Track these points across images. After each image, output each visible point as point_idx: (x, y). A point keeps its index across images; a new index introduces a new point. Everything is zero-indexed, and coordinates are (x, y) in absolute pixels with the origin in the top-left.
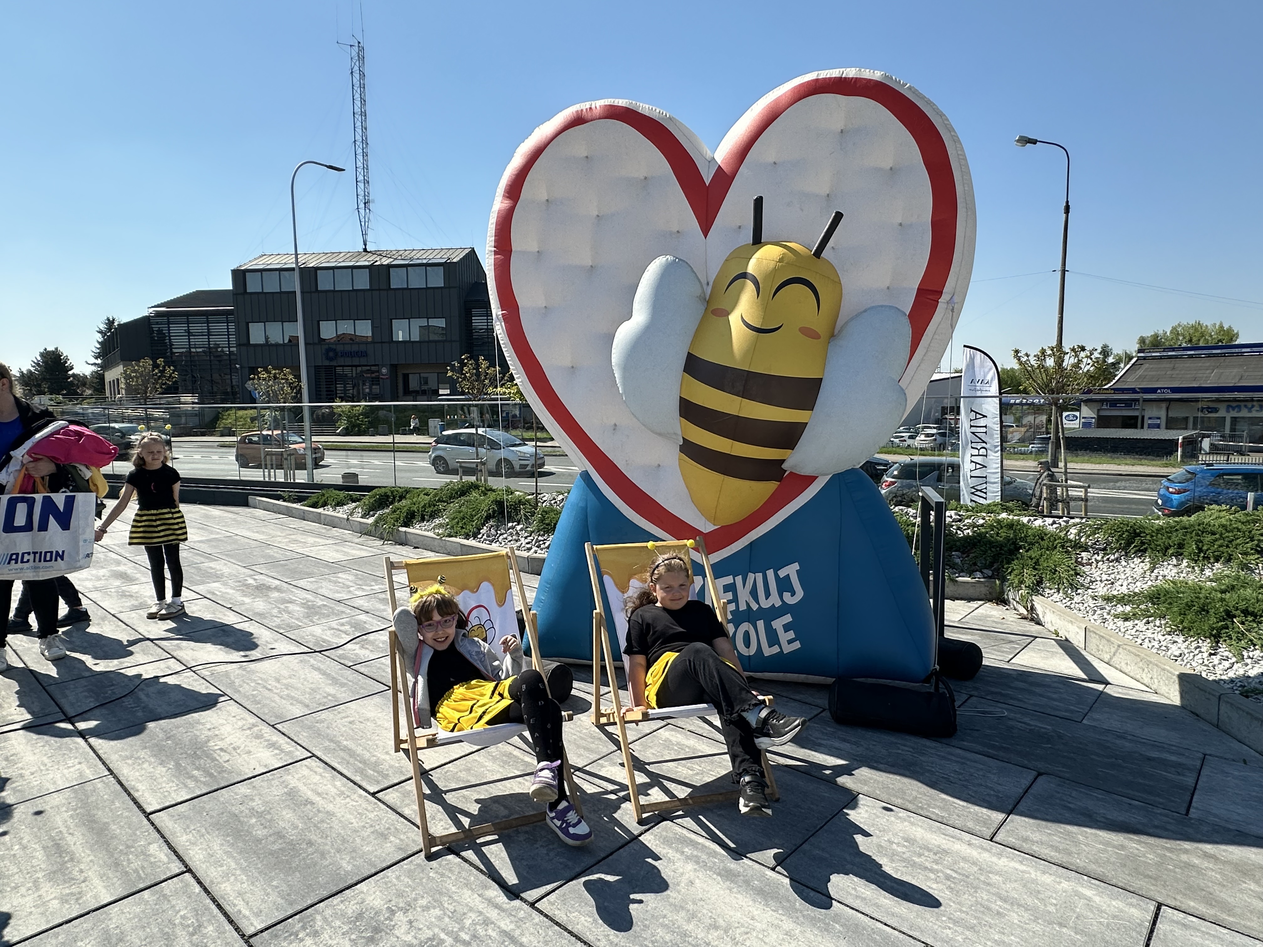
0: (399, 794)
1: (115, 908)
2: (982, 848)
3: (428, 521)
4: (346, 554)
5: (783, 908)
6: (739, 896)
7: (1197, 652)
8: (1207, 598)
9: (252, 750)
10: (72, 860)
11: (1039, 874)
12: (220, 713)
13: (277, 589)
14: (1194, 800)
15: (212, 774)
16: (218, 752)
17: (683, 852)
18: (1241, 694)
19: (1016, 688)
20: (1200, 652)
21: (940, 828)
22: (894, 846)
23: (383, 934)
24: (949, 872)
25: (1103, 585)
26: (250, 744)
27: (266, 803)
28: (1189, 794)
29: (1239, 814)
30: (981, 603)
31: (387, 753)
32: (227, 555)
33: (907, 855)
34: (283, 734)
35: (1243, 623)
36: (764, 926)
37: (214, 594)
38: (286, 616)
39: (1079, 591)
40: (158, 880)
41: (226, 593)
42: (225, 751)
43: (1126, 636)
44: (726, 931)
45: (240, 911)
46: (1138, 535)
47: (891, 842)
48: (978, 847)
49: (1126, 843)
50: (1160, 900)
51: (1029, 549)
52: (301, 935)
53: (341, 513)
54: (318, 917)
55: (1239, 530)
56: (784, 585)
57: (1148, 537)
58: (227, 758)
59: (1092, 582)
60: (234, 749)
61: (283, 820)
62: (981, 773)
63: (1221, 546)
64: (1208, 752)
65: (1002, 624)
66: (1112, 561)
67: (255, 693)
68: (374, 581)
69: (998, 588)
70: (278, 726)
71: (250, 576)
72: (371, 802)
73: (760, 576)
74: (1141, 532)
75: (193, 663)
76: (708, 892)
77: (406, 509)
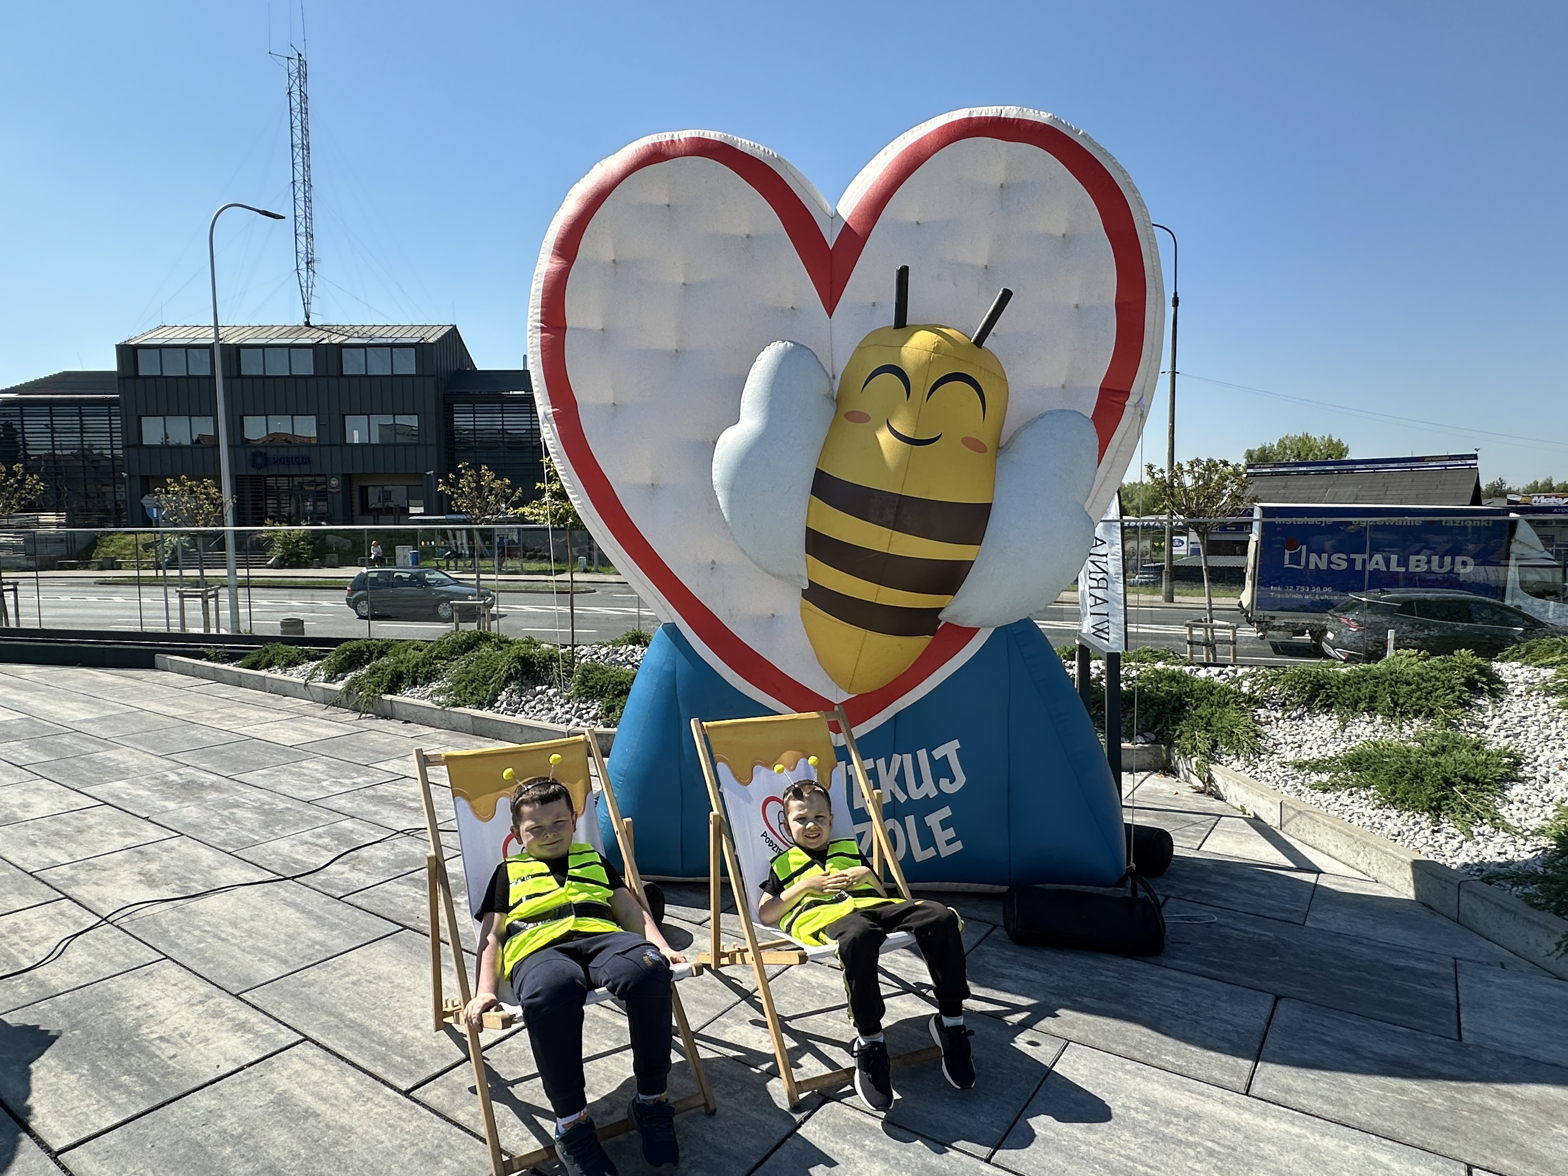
0: (444, 1091)
2: (1240, 1107)
3: (422, 685)
4: (310, 733)
7: (1417, 829)
8: (1418, 762)
9: (210, 1035)
11: (1318, 1137)
12: (152, 981)
13: (214, 787)
14: (1462, 1020)
15: (152, 1079)
16: (157, 1042)
17: (863, 1146)
18: (1482, 880)
19: (1217, 884)
20: (1421, 829)
22: (1133, 1113)
24: (1210, 1144)
25: (1289, 748)
26: (205, 1027)
27: (242, 1120)
28: (1454, 1012)
29: (1519, 1035)
30: (1146, 773)
31: (417, 1027)
32: (132, 739)
33: (1152, 1124)
34: (254, 1007)
35: (1464, 792)
37: (119, 798)
38: (233, 827)
39: (1262, 757)
41: (138, 796)
42: (168, 1041)
43: (1330, 812)
46: (1322, 687)
47: (1128, 1108)
48: (1234, 1105)
50: (1468, 1160)
51: (1197, 706)
53: (295, 675)
55: (1437, 679)
56: (941, 769)
57: (1335, 690)
58: (172, 1053)
59: (1276, 745)
60: (182, 1036)
61: (275, 1146)
62: (1209, 1002)
63: (1419, 699)
64: (1458, 955)
65: (1175, 800)
66: (1294, 719)
67: (202, 945)
68: (355, 770)
69: (1164, 756)
70: (245, 996)
71: (170, 769)
72: (405, 1107)
73: (908, 757)
74: (1326, 683)
75: (101, 905)
77: (390, 669)
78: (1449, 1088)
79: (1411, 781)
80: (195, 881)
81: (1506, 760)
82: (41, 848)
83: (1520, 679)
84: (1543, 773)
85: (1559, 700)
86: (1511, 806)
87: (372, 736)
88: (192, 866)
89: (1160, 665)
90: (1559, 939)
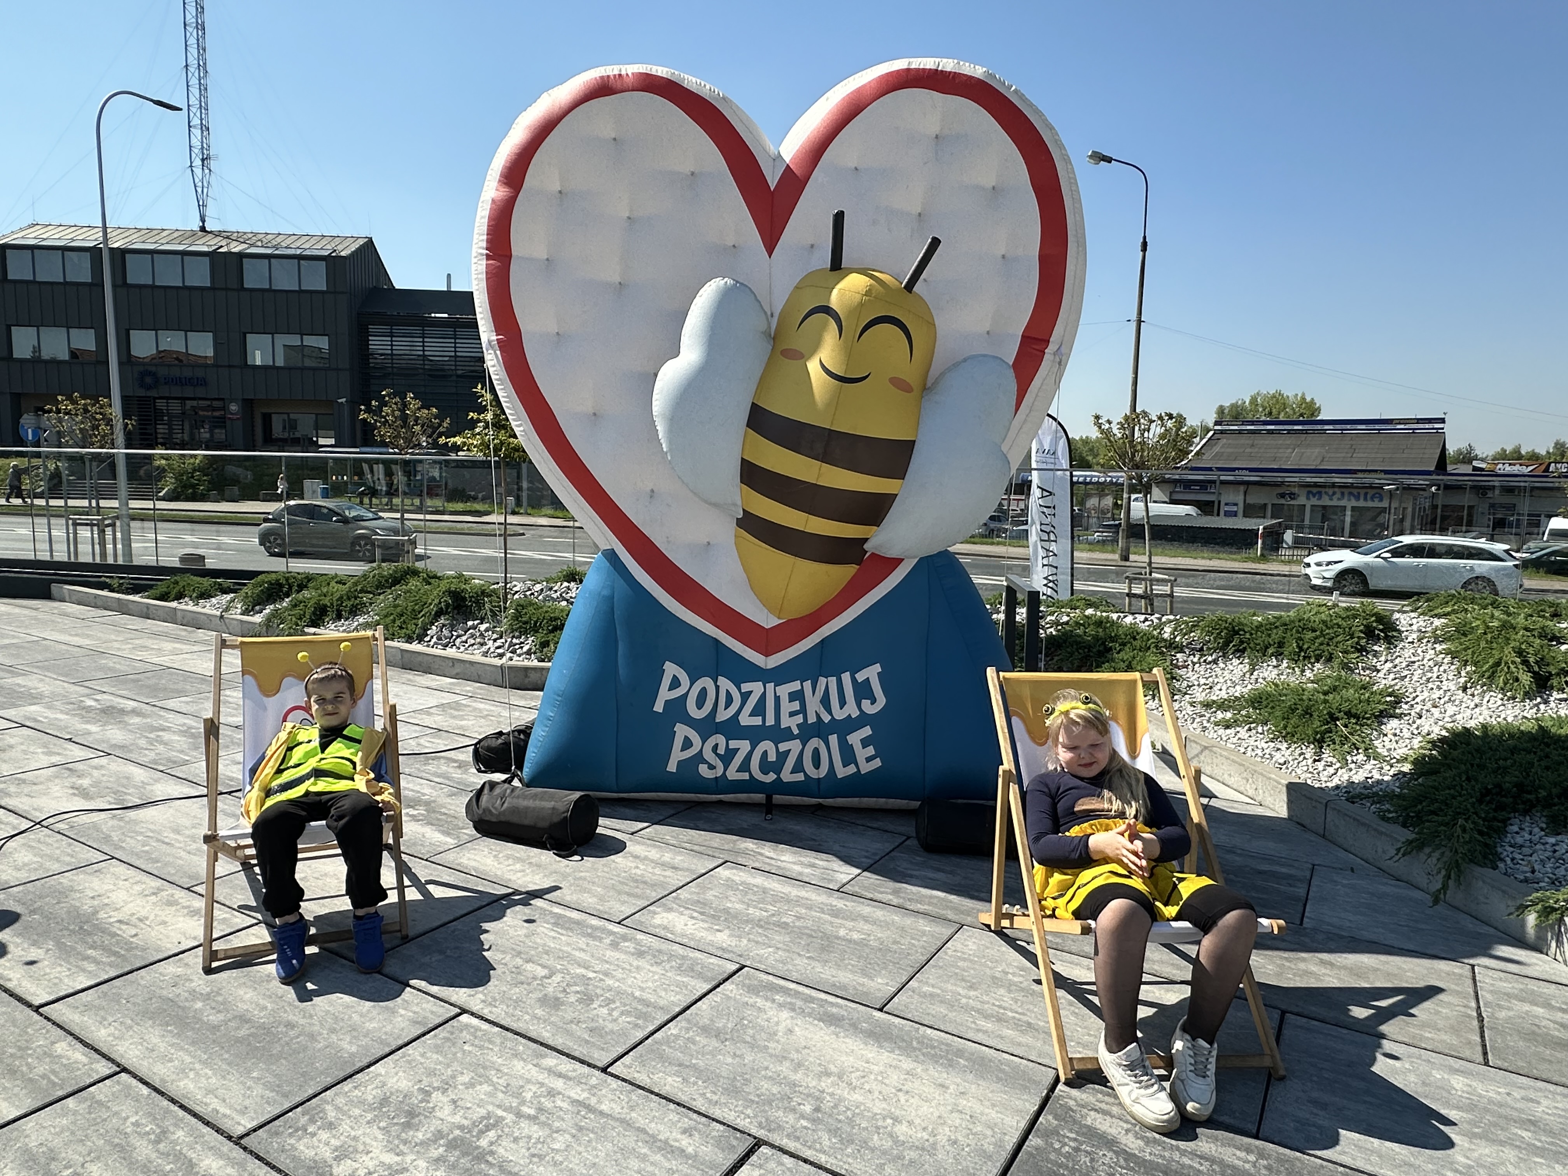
1: (29, 1124)
3: (347, 619)
5: (899, 1048)
6: (847, 1040)
7: (1301, 759)
8: (1310, 700)
9: (167, 919)
12: (102, 876)
13: (134, 712)
14: (1307, 910)
15: (117, 952)
16: (117, 925)
18: (1347, 800)
20: (1305, 758)
22: (1010, 976)
23: (422, 1118)
25: (1201, 689)
26: (160, 913)
28: (1301, 904)
32: (38, 667)
35: (1346, 726)
36: (882, 1068)
37: (36, 720)
38: (161, 748)
39: (1176, 697)
40: (82, 1085)
41: (56, 719)
42: (127, 924)
43: (1228, 745)
44: (840, 1077)
45: (217, 1112)
46: (1237, 633)
47: (1007, 973)
50: (1283, 1007)
51: (1120, 650)
52: (310, 1129)
53: (210, 607)
54: (328, 1107)
55: (1339, 626)
56: (863, 691)
57: (1248, 636)
58: (133, 932)
59: (1190, 687)
60: (140, 920)
63: (1321, 644)
64: (1316, 862)
66: (1210, 663)
67: (147, 848)
70: (195, 889)
71: (87, 695)
73: (833, 680)
74: (1240, 630)
75: (37, 814)
76: (811, 1039)
77: (312, 602)
78: (1281, 958)
79: (1302, 716)
80: (129, 794)
81: (1388, 699)
83: (1415, 628)
84: (1418, 710)
85: (1444, 646)
86: (1385, 739)
89: (1090, 612)
90: (1399, 845)
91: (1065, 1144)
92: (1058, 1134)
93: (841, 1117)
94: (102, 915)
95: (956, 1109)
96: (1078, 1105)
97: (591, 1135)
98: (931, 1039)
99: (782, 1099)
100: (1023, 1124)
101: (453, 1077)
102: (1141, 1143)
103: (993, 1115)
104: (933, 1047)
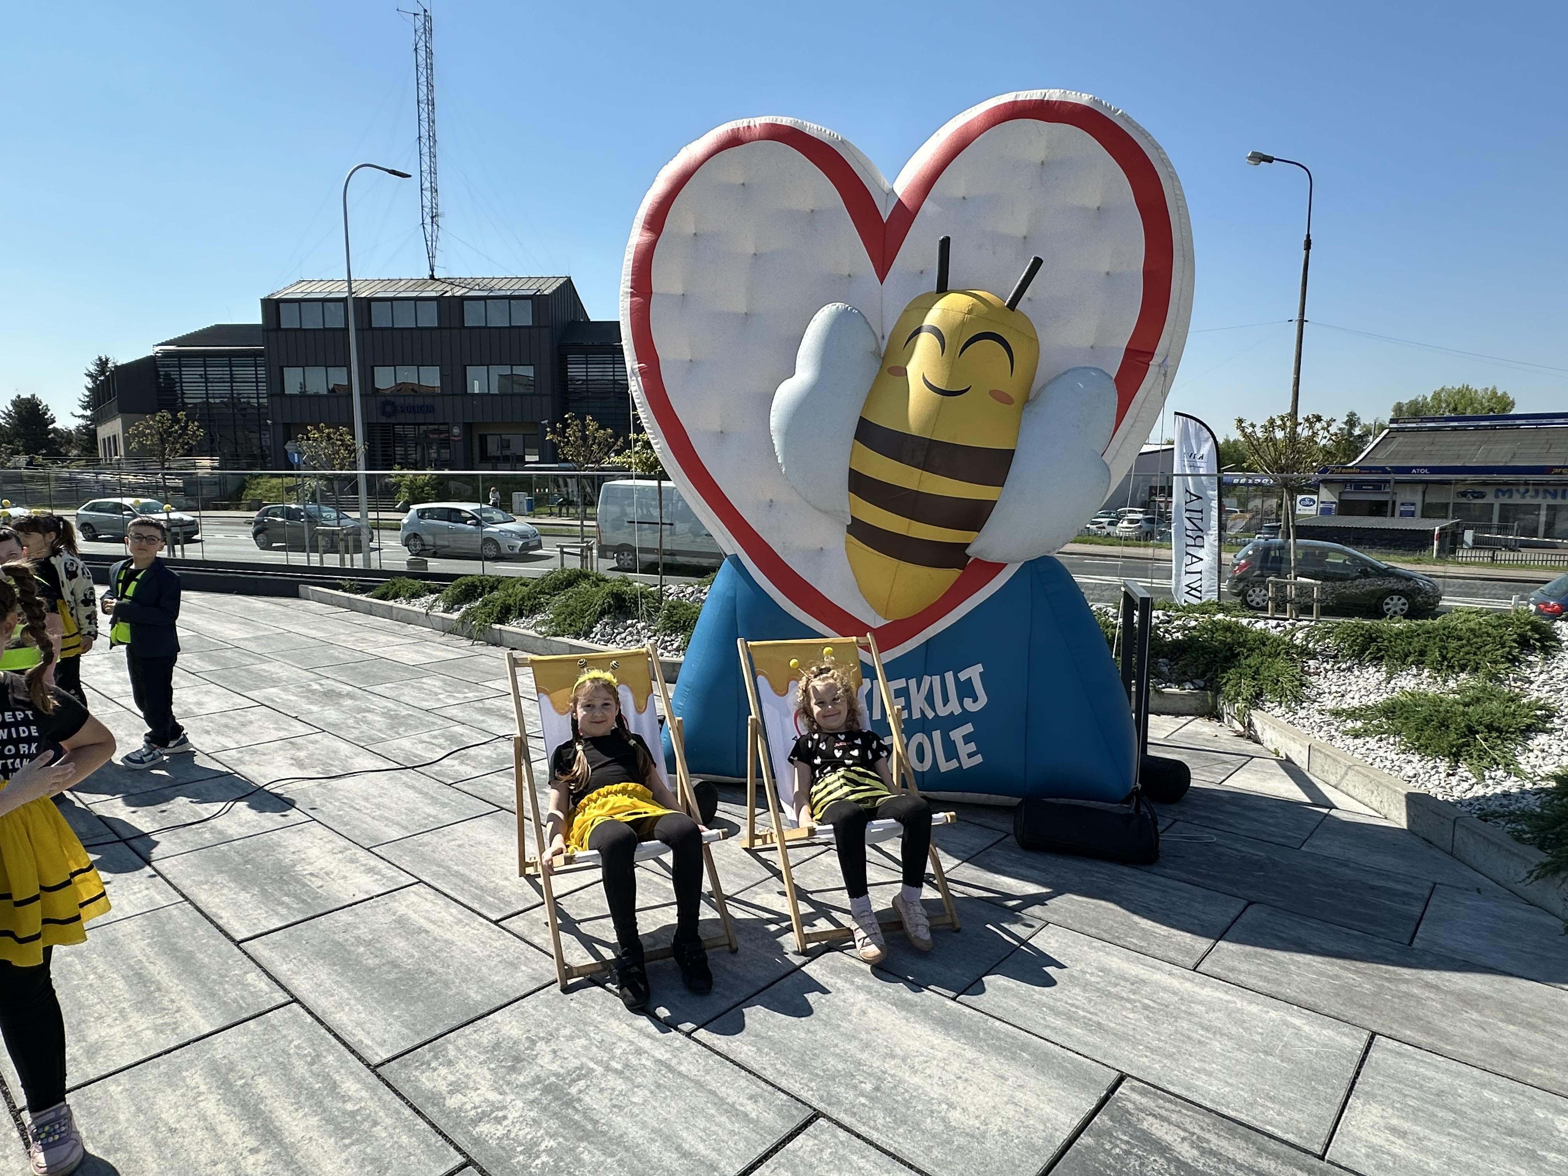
0: (525, 923)
1: (219, 1038)
2: (1184, 978)
3: (527, 617)
4: (430, 656)
5: (965, 1037)
6: (917, 1026)
7: (1433, 772)
8: (1448, 712)
9: (348, 875)
10: (159, 989)
11: (1245, 1004)
12: (303, 835)
13: (349, 695)
14: (1419, 930)
15: (305, 900)
16: (309, 877)
17: (853, 982)
18: (1479, 818)
19: (1228, 813)
20: (1437, 772)
21: (1138, 958)
22: (1088, 976)
23: (525, 1063)
24: (1147, 1001)
25: (1332, 697)
26: (344, 869)
27: (372, 931)
28: (1414, 924)
29: (1467, 944)
30: (1191, 718)
31: (507, 879)
32: (283, 656)
33: (1102, 985)
34: (381, 858)
35: (1486, 740)
36: (945, 1055)
37: (273, 701)
38: (365, 727)
39: (1304, 705)
40: (262, 1010)
41: (289, 700)
42: (317, 876)
43: (1355, 755)
44: (904, 1060)
45: (361, 1042)
46: (1374, 640)
47: (1084, 972)
48: (1179, 977)
49: (1342, 972)
50: (1374, 1029)
51: (1248, 656)
52: (433, 1065)
53: (418, 606)
54: (450, 1047)
55: (1489, 635)
56: (965, 690)
57: (1386, 643)
58: (320, 884)
59: (1320, 694)
60: (327, 874)
61: (396, 949)
62: (1185, 901)
63: (1467, 653)
64: (1438, 881)
65: (1213, 741)
66: (1343, 670)
67: (341, 813)
68: (467, 687)
69: (1210, 700)
70: (373, 850)
71: (314, 680)
72: (493, 931)
73: (938, 679)
74: (1378, 637)
75: (262, 780)
76: (882, 1021)
77: (500, 601)
79: (1437, 728)
80: (335, 766)
81: (1539, 713)
82: (213, 736)
86: (1530, 754)
87: (483, 659)
88: (332, 755)
90: (1532, 868)
91: (1117, 1146)
92: (1111, 1135)
93: (899, 1098)
94: (298, 868)
95: (1011, 1101)
96: (1137, 1109)
97: (668, 1093)
98: (998, 1032)
99: (845, 1076)
100: (1076, 1122)
101: (557, 1029)
102: (1195, 1152)
103: (1048, 1109)
104: (999, 1039)
